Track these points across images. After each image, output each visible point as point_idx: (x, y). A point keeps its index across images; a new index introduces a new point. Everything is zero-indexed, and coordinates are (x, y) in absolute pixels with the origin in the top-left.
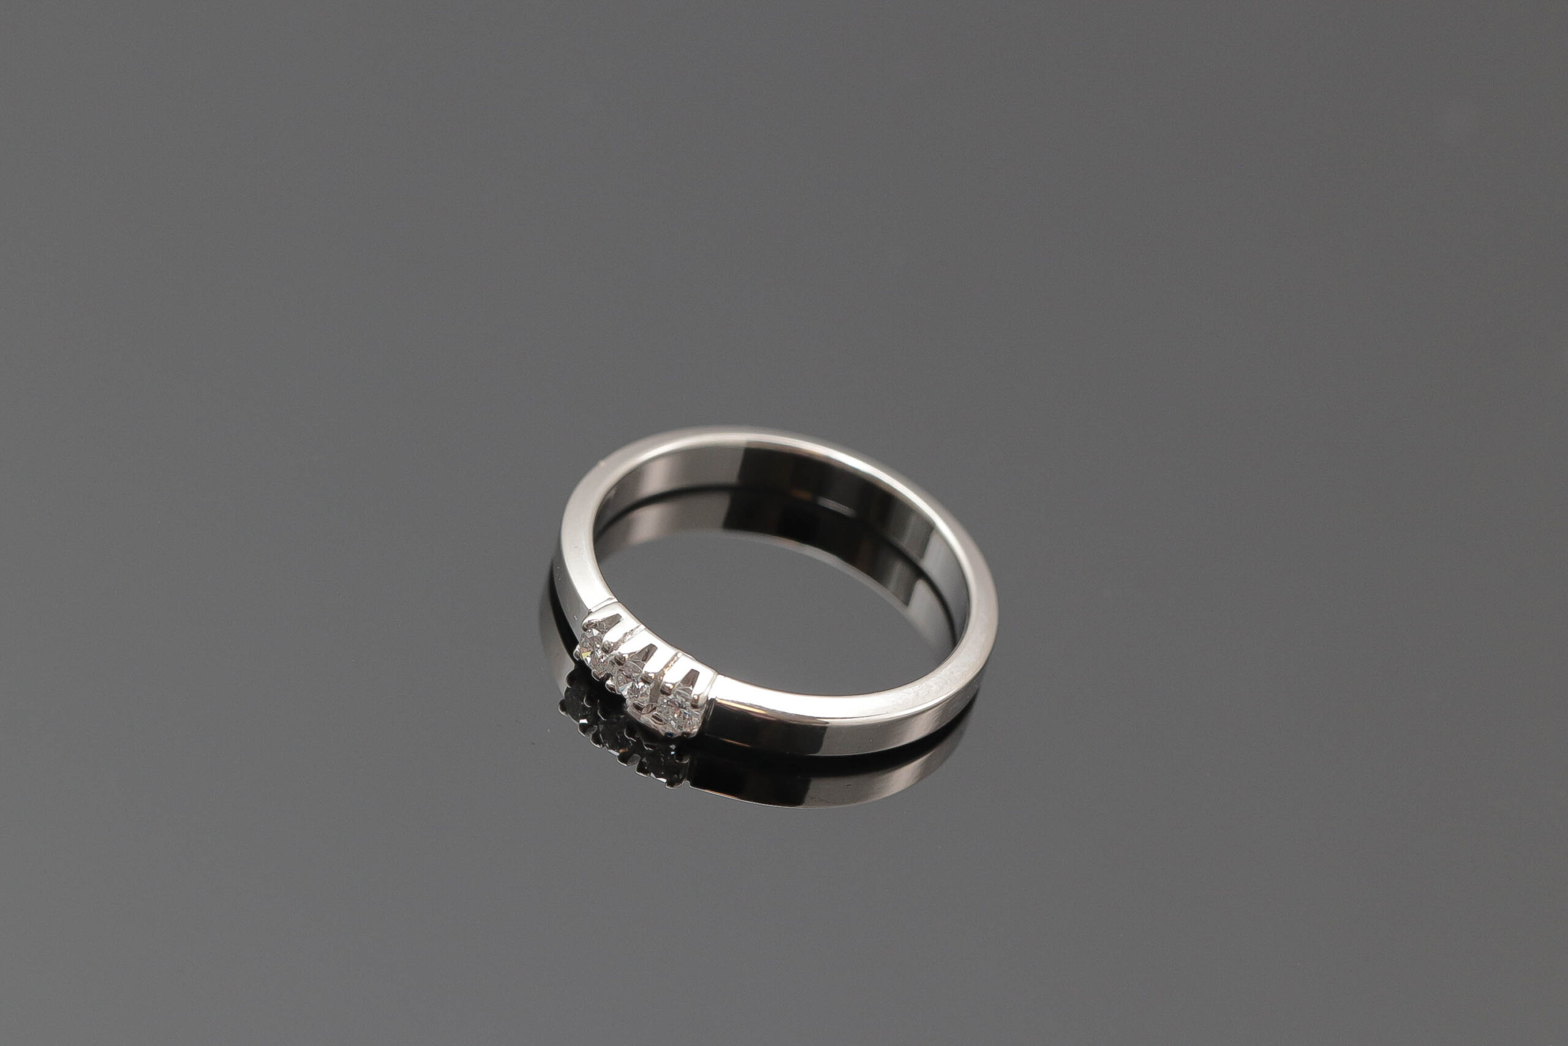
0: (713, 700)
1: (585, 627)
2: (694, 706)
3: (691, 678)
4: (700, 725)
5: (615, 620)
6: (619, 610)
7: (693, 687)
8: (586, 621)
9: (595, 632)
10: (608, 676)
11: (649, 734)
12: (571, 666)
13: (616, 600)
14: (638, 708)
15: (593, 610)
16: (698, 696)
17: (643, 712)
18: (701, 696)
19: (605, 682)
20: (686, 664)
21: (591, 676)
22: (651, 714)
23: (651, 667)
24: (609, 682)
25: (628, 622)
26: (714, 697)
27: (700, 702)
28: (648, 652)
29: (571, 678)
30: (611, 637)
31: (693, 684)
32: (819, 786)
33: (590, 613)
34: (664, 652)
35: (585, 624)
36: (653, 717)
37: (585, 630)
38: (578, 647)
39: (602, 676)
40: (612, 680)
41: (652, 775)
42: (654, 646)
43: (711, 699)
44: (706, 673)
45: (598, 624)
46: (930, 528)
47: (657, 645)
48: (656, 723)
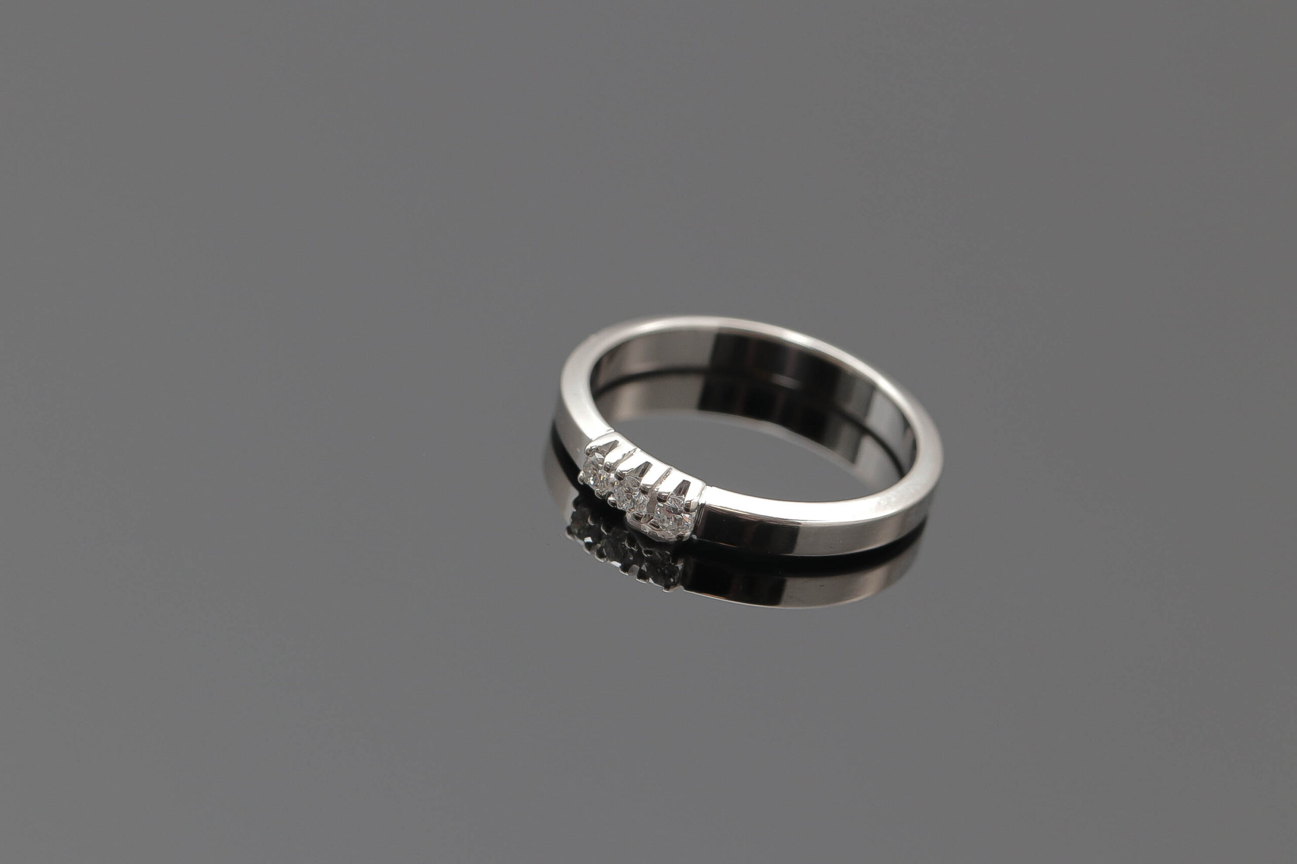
0: (703, 506)
1: (588, 452)
2: (687, 510)
3: (683, 488)
4: (692, 529)
5: (613, 445)
6: (617, 437)
7: (685, 496)
8: (588, 447)
9: (598, 455)
10: (610, 494)
11: (649, 541)
12: (574, 494)
13: (613, 431)
14: (638, 518)
15: (593, 440)
16: (690, 501)
17: (642, 521)
18: (692, 502)
19: (607, 499)
20: (677, 477)
21: (595, 496)
22: (649, 523)
23: (648, 480)
24: (611, 498)
25: (625, 446)
26: (704, 503)
27: (693, 507)
28: (644, 469)
29: (576, 503)
30: (611, 458)
31: (685, 493)
32: (794, 586)
33: (591, 441)
34: (658, 468)
35: (588, 449)
36: (651, 524)
37: (588, 454)
38: (581, 474)
39: (605, 494)
40: (613, 496)
41: (651, 581)
42: (649, 463)
43: (702, 504)
44: (696, 485)
45: (599, 448)
46: (873, 388)
47: (652, 463)
48: (654, 529)
